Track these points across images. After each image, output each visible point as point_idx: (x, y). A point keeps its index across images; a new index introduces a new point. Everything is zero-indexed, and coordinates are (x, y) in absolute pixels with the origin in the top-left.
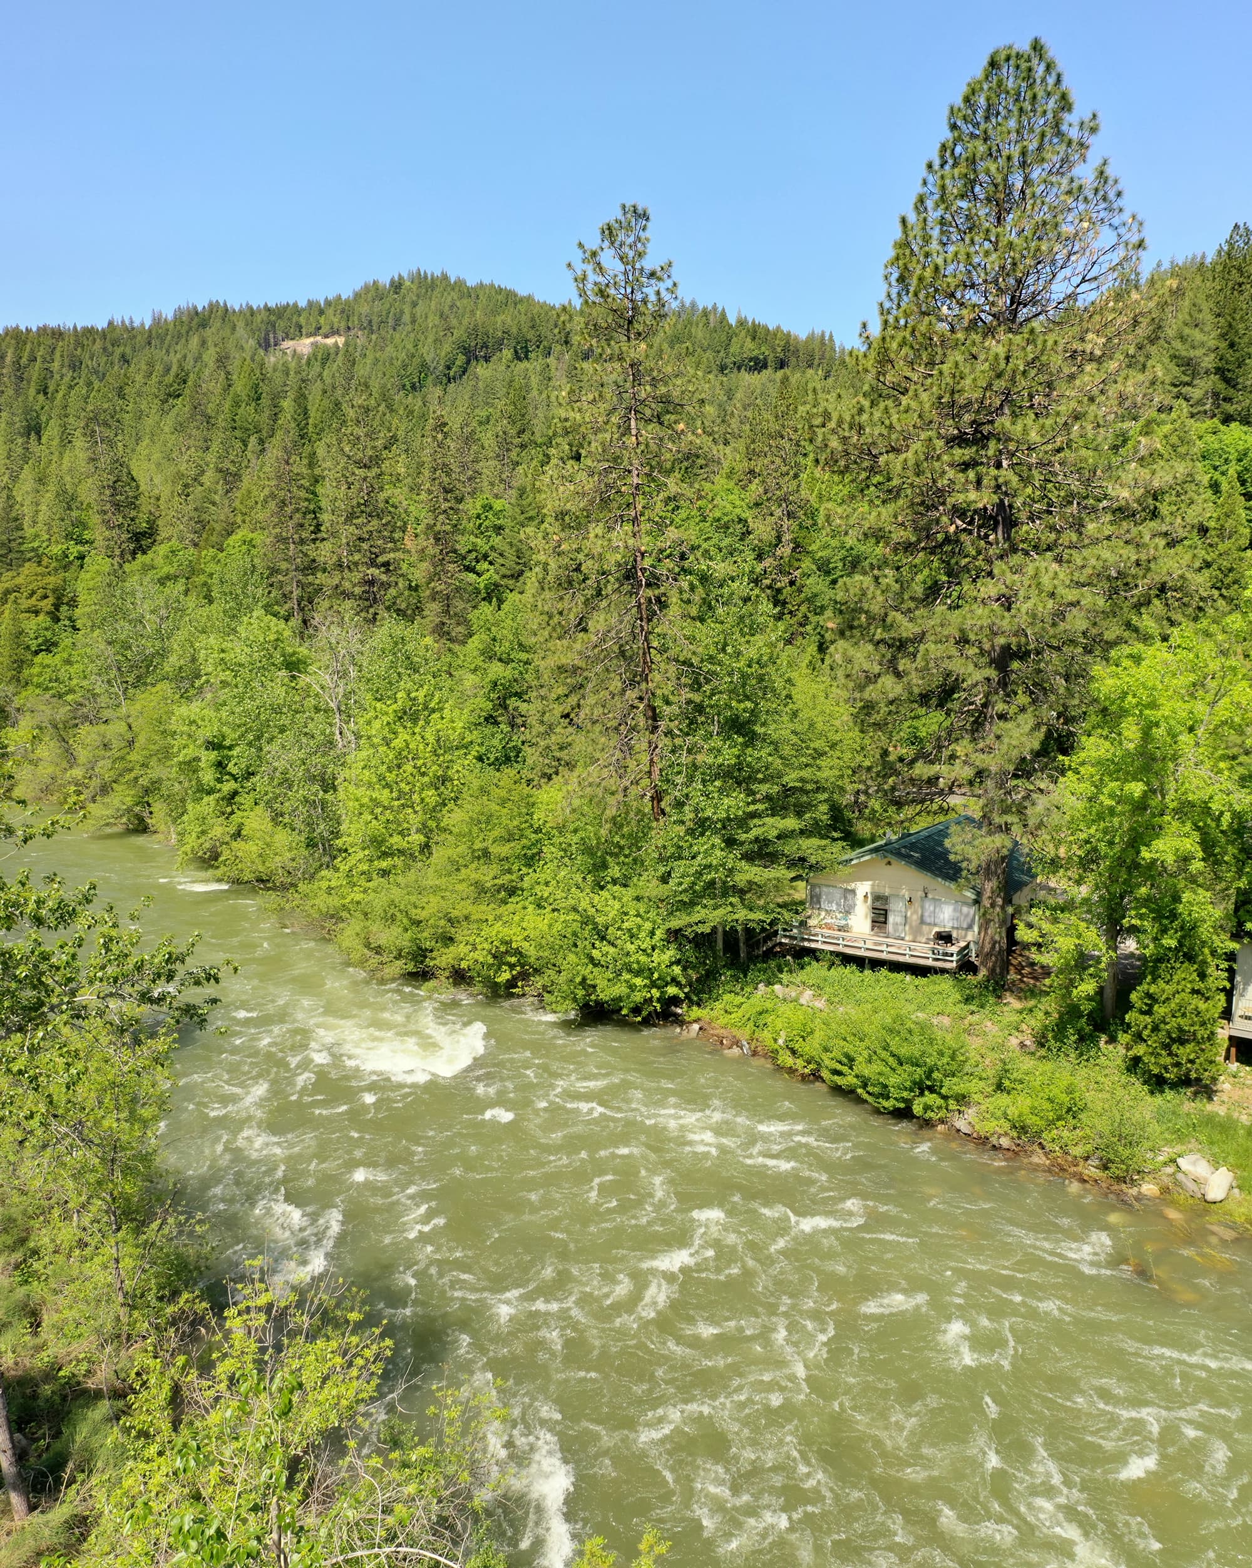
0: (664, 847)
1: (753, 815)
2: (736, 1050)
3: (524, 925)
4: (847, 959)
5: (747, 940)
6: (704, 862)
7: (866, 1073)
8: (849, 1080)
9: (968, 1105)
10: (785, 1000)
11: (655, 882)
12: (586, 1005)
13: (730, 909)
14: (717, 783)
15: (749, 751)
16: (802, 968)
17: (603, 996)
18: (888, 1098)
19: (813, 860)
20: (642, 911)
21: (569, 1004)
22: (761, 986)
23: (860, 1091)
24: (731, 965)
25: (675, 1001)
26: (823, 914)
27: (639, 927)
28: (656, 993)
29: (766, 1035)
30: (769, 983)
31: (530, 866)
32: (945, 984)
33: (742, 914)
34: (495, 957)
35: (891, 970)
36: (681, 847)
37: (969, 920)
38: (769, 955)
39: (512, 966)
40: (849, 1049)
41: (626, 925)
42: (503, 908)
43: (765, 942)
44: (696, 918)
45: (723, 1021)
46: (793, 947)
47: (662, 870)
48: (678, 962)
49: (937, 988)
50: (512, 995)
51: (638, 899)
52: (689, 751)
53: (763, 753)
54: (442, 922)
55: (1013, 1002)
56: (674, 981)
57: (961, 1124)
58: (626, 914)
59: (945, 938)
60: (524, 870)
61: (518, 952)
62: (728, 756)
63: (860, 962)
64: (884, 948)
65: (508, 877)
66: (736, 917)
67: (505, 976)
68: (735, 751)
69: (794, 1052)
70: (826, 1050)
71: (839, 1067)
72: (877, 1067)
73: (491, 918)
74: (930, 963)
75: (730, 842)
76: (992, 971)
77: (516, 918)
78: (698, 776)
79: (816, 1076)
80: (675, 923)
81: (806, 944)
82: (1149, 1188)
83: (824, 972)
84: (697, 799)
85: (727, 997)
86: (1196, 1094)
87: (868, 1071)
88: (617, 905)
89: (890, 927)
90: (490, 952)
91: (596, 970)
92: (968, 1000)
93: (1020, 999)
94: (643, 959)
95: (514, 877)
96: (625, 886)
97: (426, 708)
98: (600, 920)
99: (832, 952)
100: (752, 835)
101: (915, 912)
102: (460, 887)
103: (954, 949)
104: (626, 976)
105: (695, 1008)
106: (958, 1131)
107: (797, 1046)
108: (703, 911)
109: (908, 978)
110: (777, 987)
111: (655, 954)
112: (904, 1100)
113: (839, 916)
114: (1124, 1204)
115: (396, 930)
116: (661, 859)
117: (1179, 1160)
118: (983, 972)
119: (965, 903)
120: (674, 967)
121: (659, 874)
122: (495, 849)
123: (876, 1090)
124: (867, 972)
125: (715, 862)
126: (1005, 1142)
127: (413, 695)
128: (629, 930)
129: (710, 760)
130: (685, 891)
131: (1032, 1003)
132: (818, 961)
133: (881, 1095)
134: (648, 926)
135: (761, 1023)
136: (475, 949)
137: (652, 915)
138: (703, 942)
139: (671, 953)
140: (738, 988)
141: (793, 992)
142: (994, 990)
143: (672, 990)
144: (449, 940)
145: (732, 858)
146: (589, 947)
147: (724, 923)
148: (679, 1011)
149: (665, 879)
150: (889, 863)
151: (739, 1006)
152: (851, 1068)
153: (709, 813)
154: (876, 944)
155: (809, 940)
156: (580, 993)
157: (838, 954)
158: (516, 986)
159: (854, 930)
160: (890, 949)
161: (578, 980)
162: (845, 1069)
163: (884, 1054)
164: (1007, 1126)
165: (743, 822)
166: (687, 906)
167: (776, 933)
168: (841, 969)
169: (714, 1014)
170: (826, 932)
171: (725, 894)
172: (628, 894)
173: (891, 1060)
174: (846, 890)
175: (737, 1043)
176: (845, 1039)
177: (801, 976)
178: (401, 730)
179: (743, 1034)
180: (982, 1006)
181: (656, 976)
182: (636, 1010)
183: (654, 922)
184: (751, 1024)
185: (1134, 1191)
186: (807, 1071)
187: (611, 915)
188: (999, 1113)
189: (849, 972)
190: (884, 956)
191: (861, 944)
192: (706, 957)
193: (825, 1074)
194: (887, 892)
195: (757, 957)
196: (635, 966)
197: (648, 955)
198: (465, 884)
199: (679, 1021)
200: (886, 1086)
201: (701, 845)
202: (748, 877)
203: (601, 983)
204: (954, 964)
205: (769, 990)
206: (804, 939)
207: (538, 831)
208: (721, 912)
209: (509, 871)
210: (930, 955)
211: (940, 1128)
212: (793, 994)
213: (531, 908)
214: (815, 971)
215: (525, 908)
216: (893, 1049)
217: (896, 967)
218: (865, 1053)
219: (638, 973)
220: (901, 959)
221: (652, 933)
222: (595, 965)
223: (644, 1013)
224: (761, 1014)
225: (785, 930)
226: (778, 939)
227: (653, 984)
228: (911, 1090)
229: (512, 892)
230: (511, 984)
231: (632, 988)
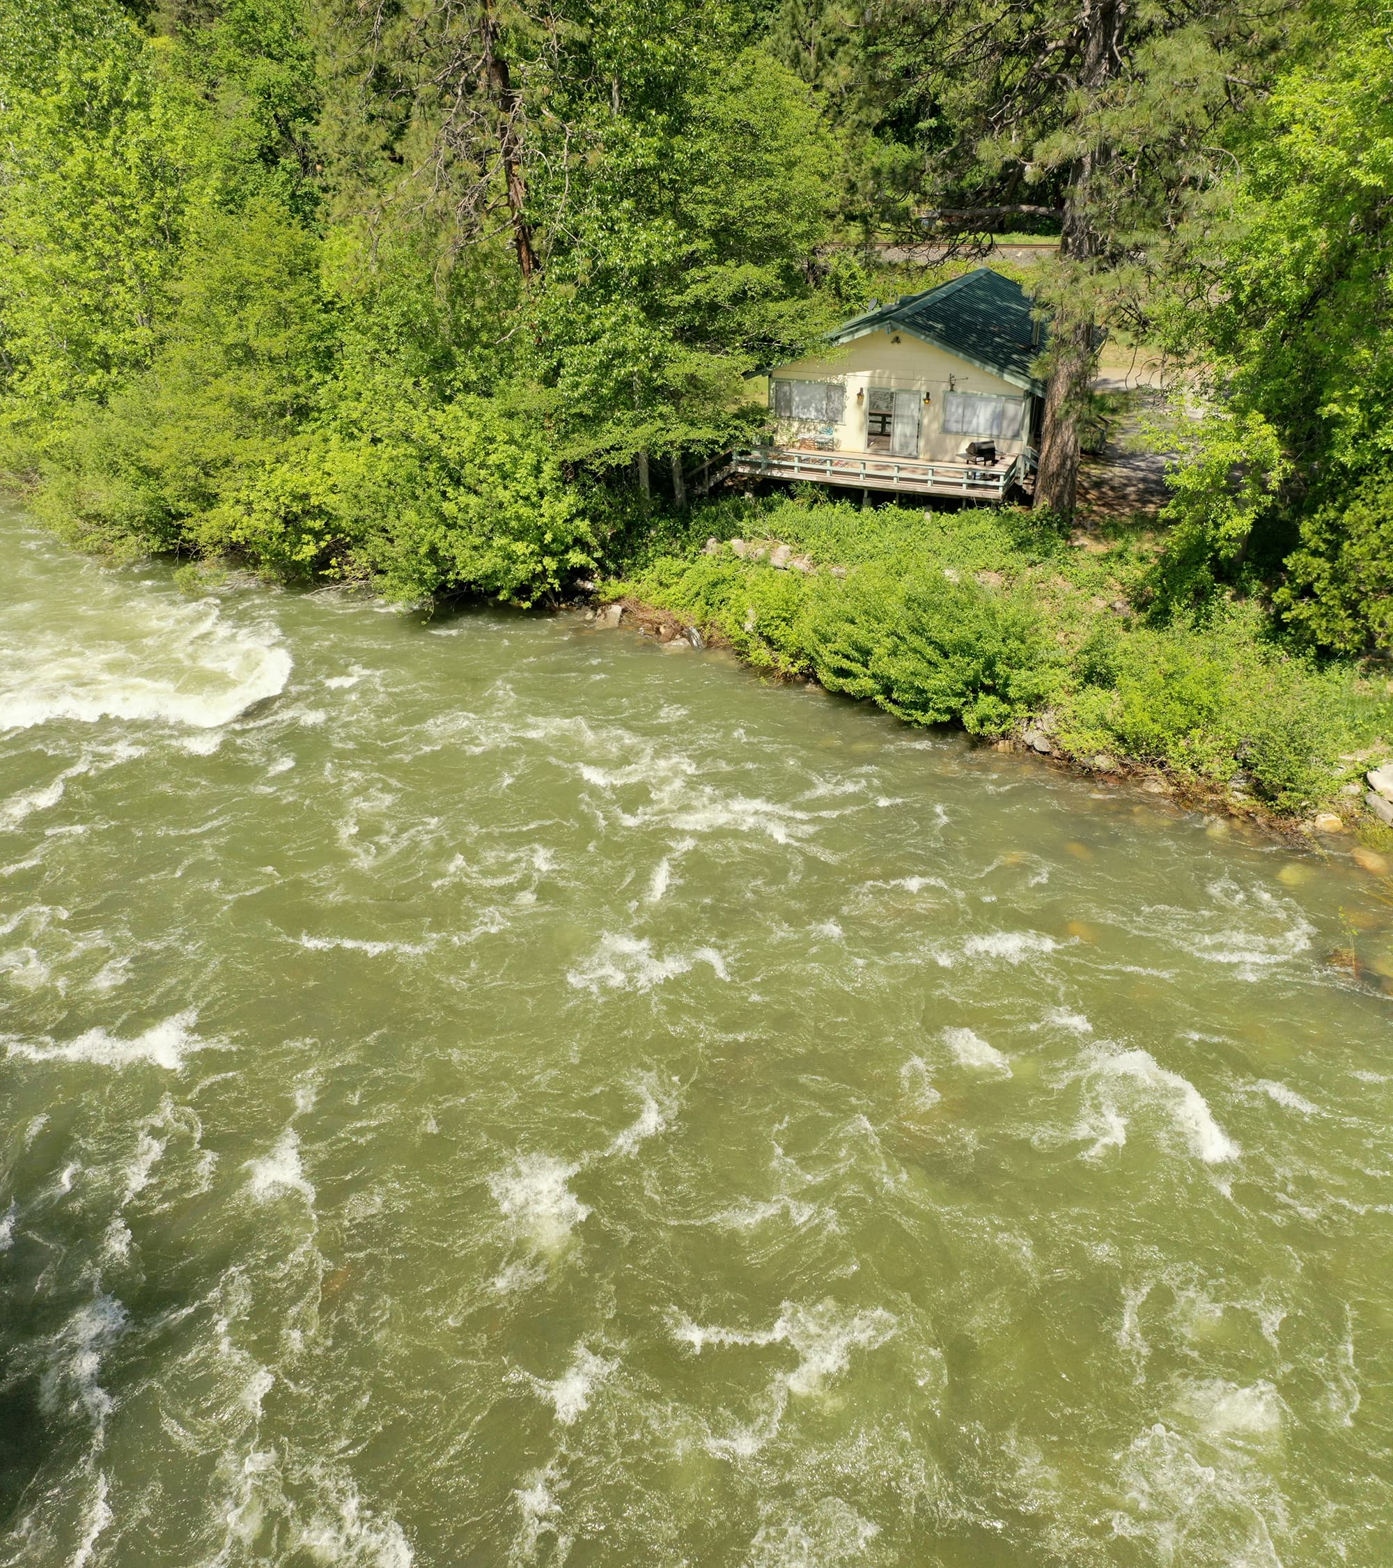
0: (544, 324)
1: (693, 260)
2: (680, 643)
3: (327, 466)
4: (837, 493)
5: (685, 471)
6: (613, 345)
7: (893, 673)
8: (864, 684)
9: (1046, 708)
10: (748, 561)
11: (534, 386)
12: (443, 587)
13: (660, 424)
14: (627, 204)
15: (677, 141)
16: (770, 509)
17: (465, 575)
18: (924, 708)
19: (784, 338)
20: (517, 434)
21: (411, 590)
22: (711, 542)
23: (879, 698)
24: (663, 511)
25: (583, 572)
26: (796, 424)
27: (515, 461)
28: (550, 564)
29: (724, 617)
30: (723, 538)
31: (327, 370)
32: (985, 522)
33: (680, 433)
34: (286, 521)
35: (901, 505)
36: (571, 323)
37: (1016, 426)
38: (719, 492)
39: (318, 535)
40: (861, 635)
41: (492, 460)
42: (291, 441)
43: (712, 473)
44: (606, 441)
45: (656, 599)
46: (752, 477)
47: (544, 365)
48: (581, 513)
49: (974, 530)
50: (325, 579)
51: (511, 415)
52: (573, 149)
53: (703, 145)
54: (192, 471)
55: (1090, 546)
56: (580, 542)
57: (1034, 737)
58: (491, 440)
59: (986, 453)
60: (317, 376)
61: (320, 512)
62: (643, 151)
63: (855, 496)
64: (893, 472)
65: (290, 389)
66: (671, 436)
67: (309, 550)
68: (655, 142)
69: (770, 641)
70: (825, 639)
71: (846, 664)
72: (910, 664)
73: (268, 459)
74: (963, 491)
75: (654, 312)
76: (1057, 501)
77: (312, 457)
78: (593, 198)
79: (809, 676)
80: (572, 452)
81: (776, 473)
82: (1328, 821)
83: (802, 514)
84: (593, 234)
85: (661, 562)
86: (1369, 668)
87: (895, 670)
88: (475, 427)
89: (896, 441)
90: (276, 513)
91: (452, 534)
92: (1023, 545)
93: (1096, 538)
94: (526, 511)
95: (300, 390)
96: (489, 395)
97: (117, 102)
98: (449, 452)
99: (814, 484)
100: (688, 297)
101: (936, 417)
102: (214, 410)
103: (1000, 469)
104: (498, 541)
105: (612, 580)
106: (1030, 748)
107: (776, 634)
108: (618, 431)
109: (928, 516)
110: (735, 542)
111: (545, 503)
112: (949, 710)
113: (820, 427)
114: (1297, 850)
115: (120, 486)
116: (541, 346)
117: (1372, 776)
118: (1043, 503)
119: (1010, 398)
120: (577, 522)
121: (540, 372)
122: (261, 344)
123: (908, 697)
124: (867, 510)
125: (631, 346)
126: (1103, 762)
127: (87, 77)
128: (499, 467)
129: (610, 160)
130: (584, 397)
131: (1118, 545)
132: (792, 497)
133: (914, 705)
134: (529, 458)
135: (716, 599)
136: (249, 511)
137: (535, 439)
138: (618, 479)
139: (570, 500)
140: (676, 546)
141: (759, 549)
142: (1060, 528)
143: (576, 558)
144: (209, 500)
145: (658, 339)
146: (437, 497)
147: (651, 449)
148: (589, 586)
149: (550, 379)
150: (897, 340)
151: (680, 574)
152: (865, 665)
153: (615, 259)
154: (878, 467)
155: (780, 467)
156: (430, 570)
157: (823, 486)
158: (329, 566)
159: (843, 447)
160: (903, 474)
161: (423, 550)
162: (855, 667)
163: (917, 642)
164: (1107, 739)
165: (674, 273)
166: (589, 422)
167: (728, 458)
168: (828, 508)
169: (642, 588)
170: (805, 452)
171: (649, 402)
172: (492, 407)
173: (929, 651)
174: (830, 387)
175: (681, 631)
176: (853, 622)
177: (767, 524)
178: (77, 144)
179: (691, 617)
180: (1047, 554)
181: (548, 537)
182: (523, 590)
183: (539, 451)
184: (701, 602)
185: (1306, 827)
186: (794, 670)
187: (466, 444)
188: (1092, 718)
189: (840, 512)
190: (894, 485)
191: (858, 469)
192: (626, 502)
193: (824, 676)
194: (893, 385)
195: (701, 496)
196: (513, 524)
197: (533, 506)
198: (218, 406)
199: (589, 600)
200: (921, 691)
201: (605, 315)
202: (687, 369)
203: (462, 554)
204: (1000, 492)
205: (724, 546)
206: (771, 466)
207: (328, 307)
208: (645, 429)
209: (294, 381)
210: (965, 480)
211: (1002, 746)
212: (761, 552)
213: (335, 439)
214: (790, 513)
215: (326, 440)
216: (933, 634)
217: (910, 500)
218: (889, 642)
219: (519, 536)
220: (920, 488)
221: (537, 470)
222: (450, 526)
223: (536, 595)
224: (715, 585)
225: (742, 453)
226: (733, 467)
227: (546, 551)
228: (962, 694)
229: (303, 412)
230: (322, 561)
231: (510, 557)
